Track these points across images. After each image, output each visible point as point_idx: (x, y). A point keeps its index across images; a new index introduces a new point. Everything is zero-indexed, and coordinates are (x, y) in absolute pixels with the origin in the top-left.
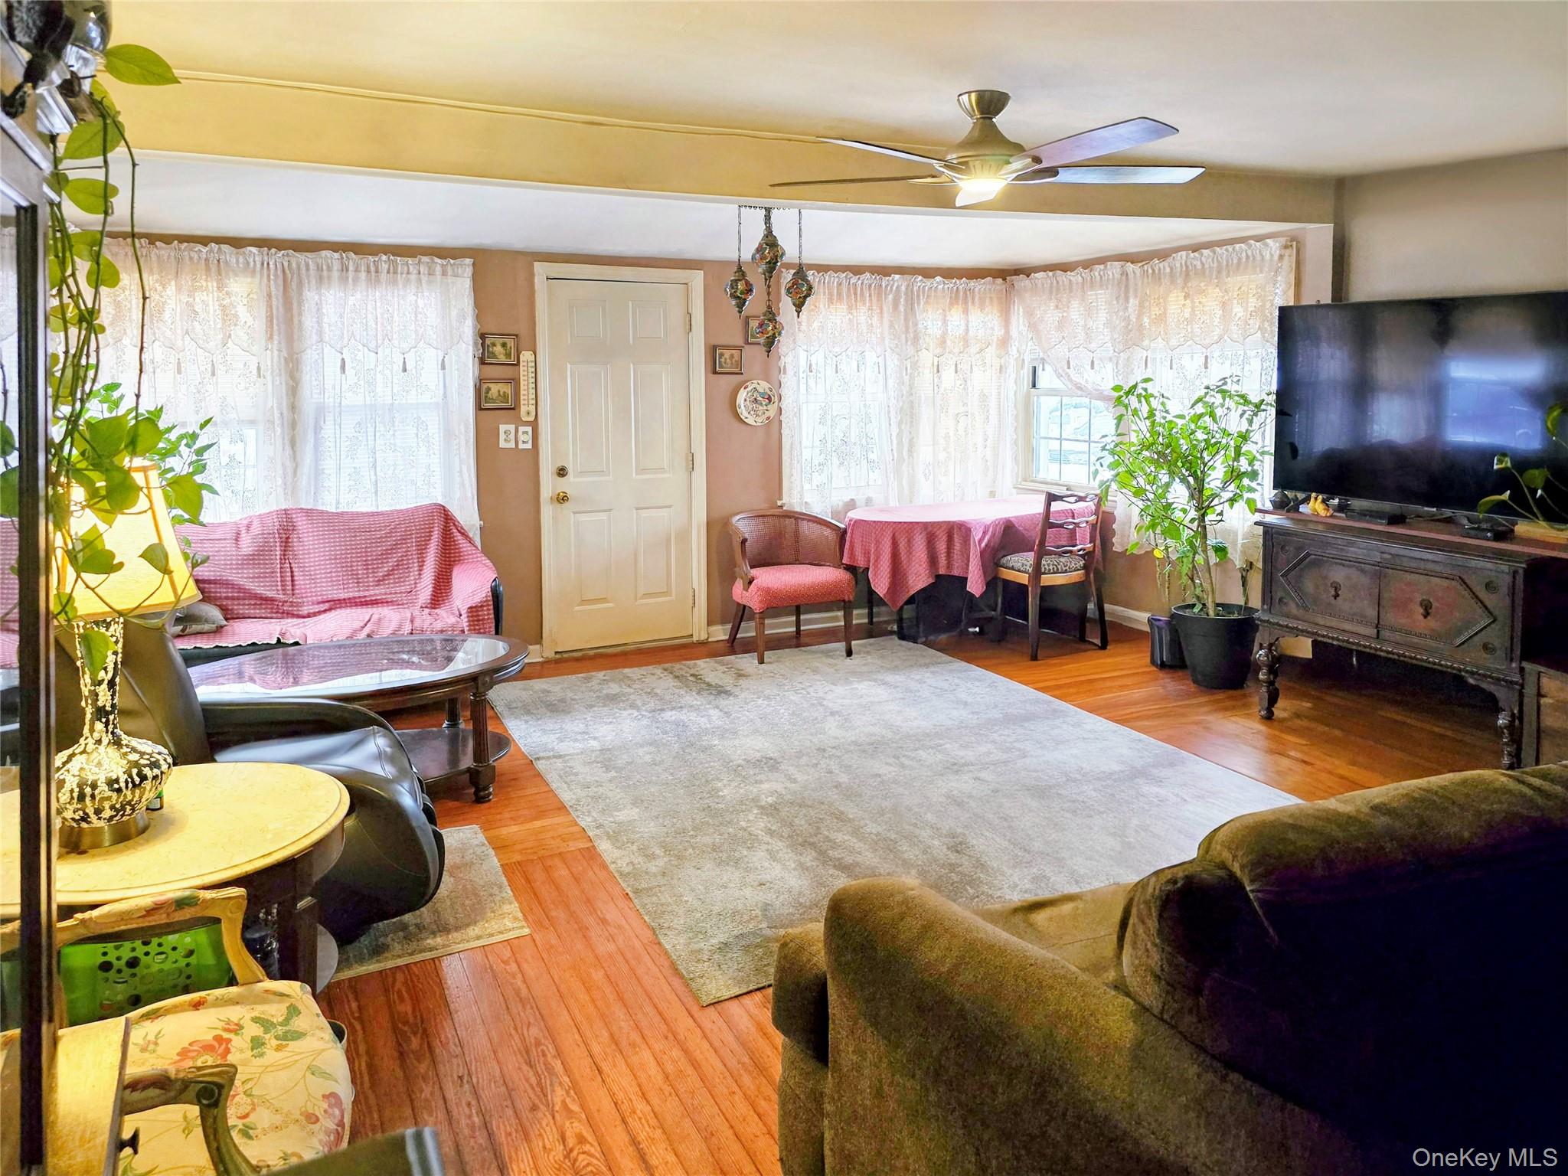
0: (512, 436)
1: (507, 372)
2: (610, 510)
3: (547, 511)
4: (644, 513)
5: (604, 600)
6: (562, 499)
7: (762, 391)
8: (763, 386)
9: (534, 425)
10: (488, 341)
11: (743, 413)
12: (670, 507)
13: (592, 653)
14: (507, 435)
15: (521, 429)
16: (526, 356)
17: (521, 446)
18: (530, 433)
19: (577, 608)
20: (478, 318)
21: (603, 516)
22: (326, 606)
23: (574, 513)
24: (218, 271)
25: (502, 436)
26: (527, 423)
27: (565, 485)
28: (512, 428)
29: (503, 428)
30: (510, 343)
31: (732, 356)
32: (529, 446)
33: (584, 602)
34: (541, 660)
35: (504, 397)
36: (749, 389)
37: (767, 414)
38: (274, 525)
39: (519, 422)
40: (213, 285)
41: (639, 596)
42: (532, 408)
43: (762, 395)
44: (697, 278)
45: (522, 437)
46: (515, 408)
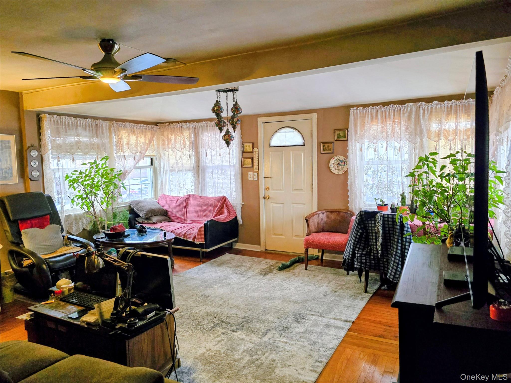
0: (252, 176)
1: (250, 155)
2: (283, 203)
3: (262, 202)
4: (295, 206)
5: (282, 235)
7: (341, 160)
8: (342, 158)
9: (258, 172)
10: (245, 145)
11: (333, 169)
12: (305, 204)
13: (277, 252)
15: (254, 174)
16: (255, 150)
17: (254, 179)
18: (257, 175)
19: (273, 236)
20: (242, 138)
21: (281, 205)
22: (191, 222)
23: (272, 203)
24: (181, 130)
25: (249, 176)
26: (256, 172)
28: (252, 173)
29: (249, 173)
31: (328, 146)
32: (256, 179)
33: (275, 234)
34: (260, 251)
36: (335, 159)
37: (344, 170)
38: (185, 198)
39: (254, 172)
40: (179, 134)
41: (294, 236)
42: (257, 167)
43: (342, 162)
44: (314, 116)
45: (254, 177)
46: (252, 167)
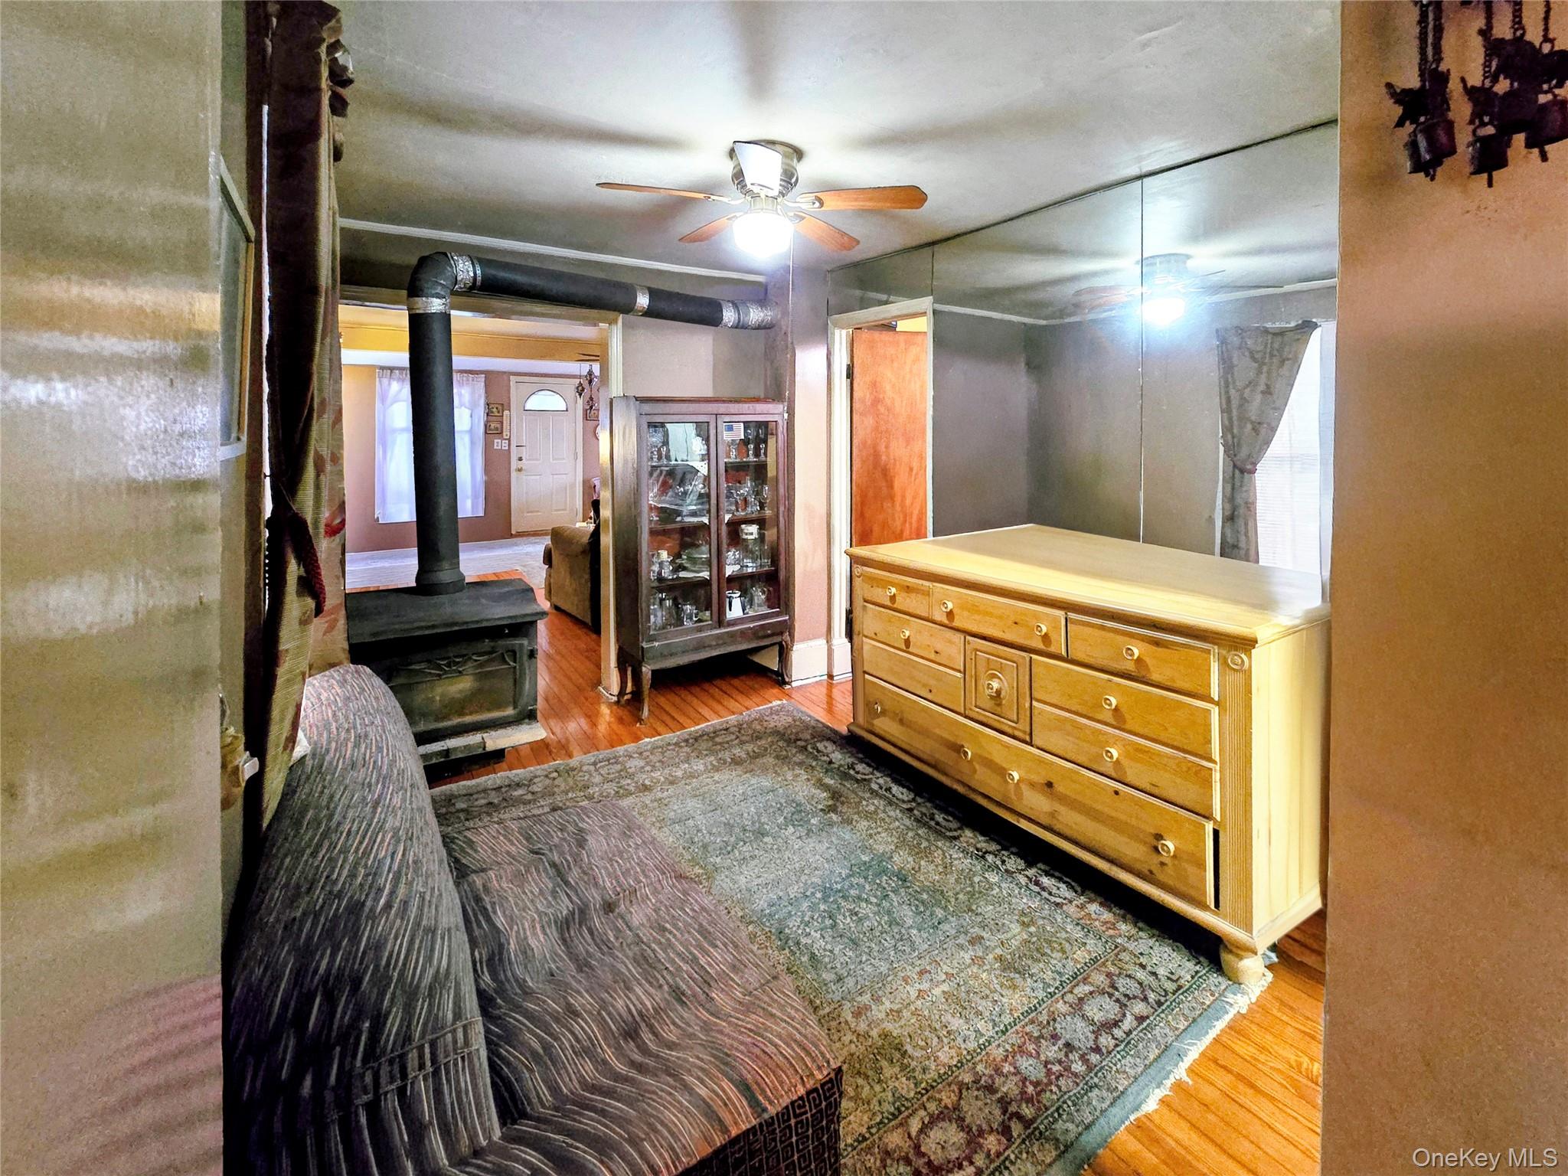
1: (499, 419)
2: (541, 475)
3: (514, 474)
4: (556, 476)
6: (520, 470)
9: (509, 440)
10: (490, 407)
12: (567, 474)
14: (498, 444)
15: (504, 442)
16: (506, 412)
17: (504, 449)
18: (507, 443)
20: (487, 397)
21: (538, 477)
23: (525, 476)
25: (495, 445)
26: (506, 439)
27: (521, 464)
28: (499, 441)
29: (496, 441)
30: (500, 407)
32: (507, 448)
35: (497, 429)
39: (503, 439)
42: (508, 433)
45: (504, 445)
46: (501, 433)
